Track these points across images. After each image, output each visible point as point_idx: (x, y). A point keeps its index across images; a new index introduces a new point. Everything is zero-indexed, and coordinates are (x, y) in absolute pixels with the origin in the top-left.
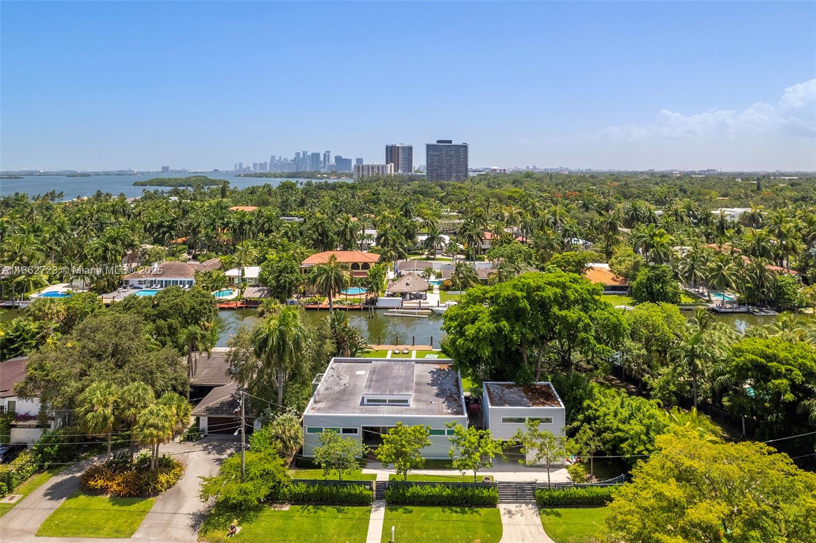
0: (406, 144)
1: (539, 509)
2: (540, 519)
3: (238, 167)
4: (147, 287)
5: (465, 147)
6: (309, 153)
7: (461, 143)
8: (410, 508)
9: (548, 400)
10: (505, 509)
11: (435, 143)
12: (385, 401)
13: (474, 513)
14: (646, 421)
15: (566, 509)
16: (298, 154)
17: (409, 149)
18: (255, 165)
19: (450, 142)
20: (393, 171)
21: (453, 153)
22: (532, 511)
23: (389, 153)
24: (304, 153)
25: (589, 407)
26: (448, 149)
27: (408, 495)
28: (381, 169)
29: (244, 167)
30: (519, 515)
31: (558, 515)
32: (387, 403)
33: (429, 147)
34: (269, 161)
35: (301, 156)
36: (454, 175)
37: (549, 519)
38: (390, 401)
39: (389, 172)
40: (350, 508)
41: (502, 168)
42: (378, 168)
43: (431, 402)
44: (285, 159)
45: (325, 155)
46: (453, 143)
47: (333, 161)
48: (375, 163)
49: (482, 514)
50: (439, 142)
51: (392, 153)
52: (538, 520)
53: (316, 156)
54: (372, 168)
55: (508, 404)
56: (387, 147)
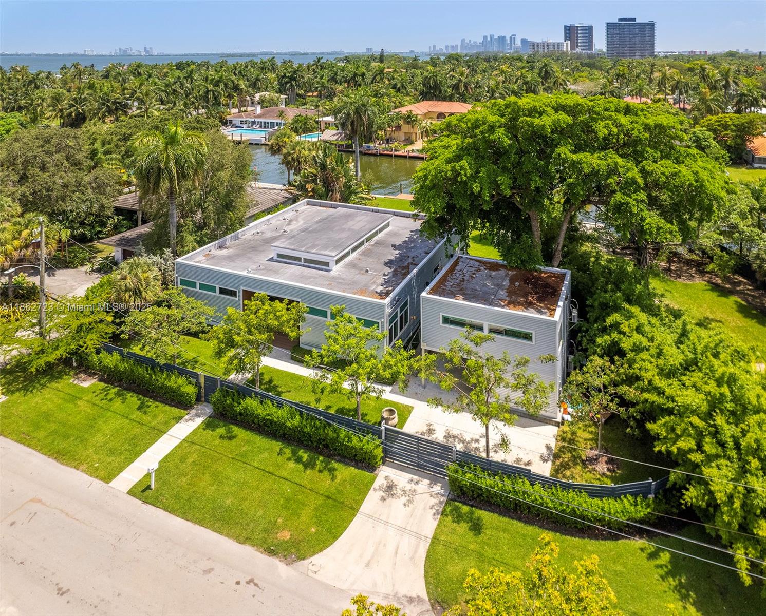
0: (586, 24)
1: (450, 500)
2: (436, 523)
3: (432, 49)
4: (249, 127)
5: (652, 25)
6: (496, 37)
7: (646, 21)
8: (236, 430)
9: (540, 300)
10: (386, 478)
11: (617, 21)
12: (299, 259)
13: (326, 473)
14: (712, 387)
15: (501, 518)
16: (485, 37)
17: (590, 29)
18: (447, 47)
19: (634, 20)
20: (569, 49)
21: (637, 31)
22: (434, 501)
23: (568, 32)
24: (491, 37)
25: (616, 326)
26: (631, 27)
27: (238, 409)
28: (556, 47)
29: (437, 48)
30: (404, 499)
31: (477, 527)
32: (302, 263)
33: (609, 25)
34: (459, 44)
35: (489, 39)
36: (638, 53)
37: (453, 532)
38: (306, 260)
39: (565, 49)
40: (160, 405)
41: (702, 50)
42: (554, 46)
43: (367, 271)
44: (475, 42)
45: (511, 38)
46: (637, 21)
47: (518, 43)
48: (551, 41)
49: (339, 478)
50: (620, 20)
51: (570, 32)
52: (430, 525)
53: (502, 39)
54: (548, 45)
55: (463, 294)
56: (565, 27)
